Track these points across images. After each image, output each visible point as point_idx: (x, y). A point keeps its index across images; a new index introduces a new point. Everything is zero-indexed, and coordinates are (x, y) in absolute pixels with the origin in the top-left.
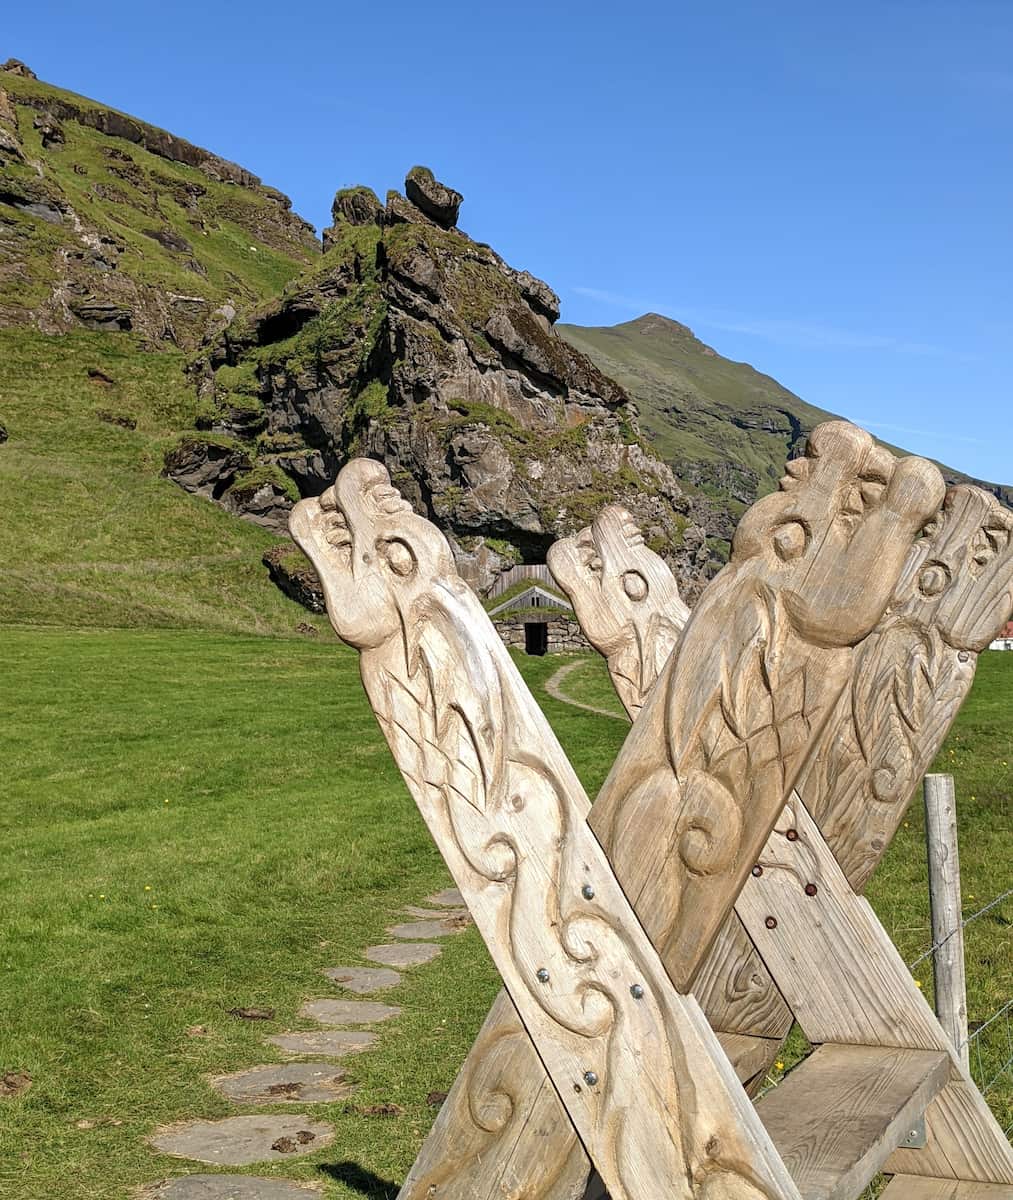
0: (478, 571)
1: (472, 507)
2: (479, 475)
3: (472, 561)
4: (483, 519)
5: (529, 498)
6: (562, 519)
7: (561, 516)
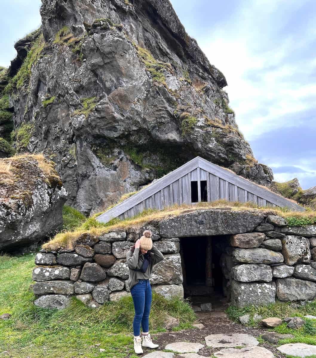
0: (118, 184)
1: (108, 113)
2: (114, 79)
3: (112, 175)
4: (121, 128)
5: (167, 105)
6: (201, 127)
7: (199, 124)
